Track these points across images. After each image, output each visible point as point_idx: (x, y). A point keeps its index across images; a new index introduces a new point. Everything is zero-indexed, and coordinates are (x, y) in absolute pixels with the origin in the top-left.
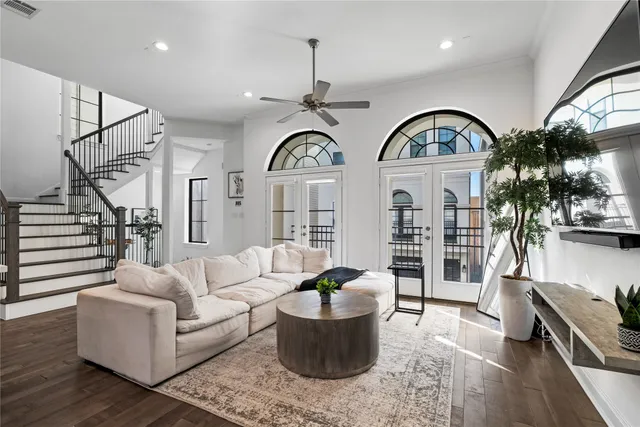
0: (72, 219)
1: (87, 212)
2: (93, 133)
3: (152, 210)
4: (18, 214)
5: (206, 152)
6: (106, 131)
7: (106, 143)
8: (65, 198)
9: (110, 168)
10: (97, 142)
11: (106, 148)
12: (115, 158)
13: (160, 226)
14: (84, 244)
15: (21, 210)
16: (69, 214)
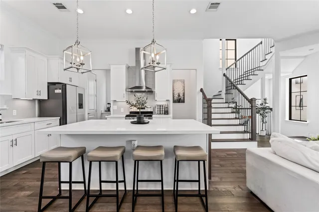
0: (226, 105)
1: (233, 102)
2: (233, 64)
3: (265, 99)
4: (211, 103)
5: (305, 56)
6: (238, 62)
7: (238, 67)
8: (223, 96)
9: (242, 79)
10: (234, 67)
11: (238, 69)
12: (242, 74)
13: (271, 109)
14: (233, 117)
15: (212, 102)
16: (226, 103)
